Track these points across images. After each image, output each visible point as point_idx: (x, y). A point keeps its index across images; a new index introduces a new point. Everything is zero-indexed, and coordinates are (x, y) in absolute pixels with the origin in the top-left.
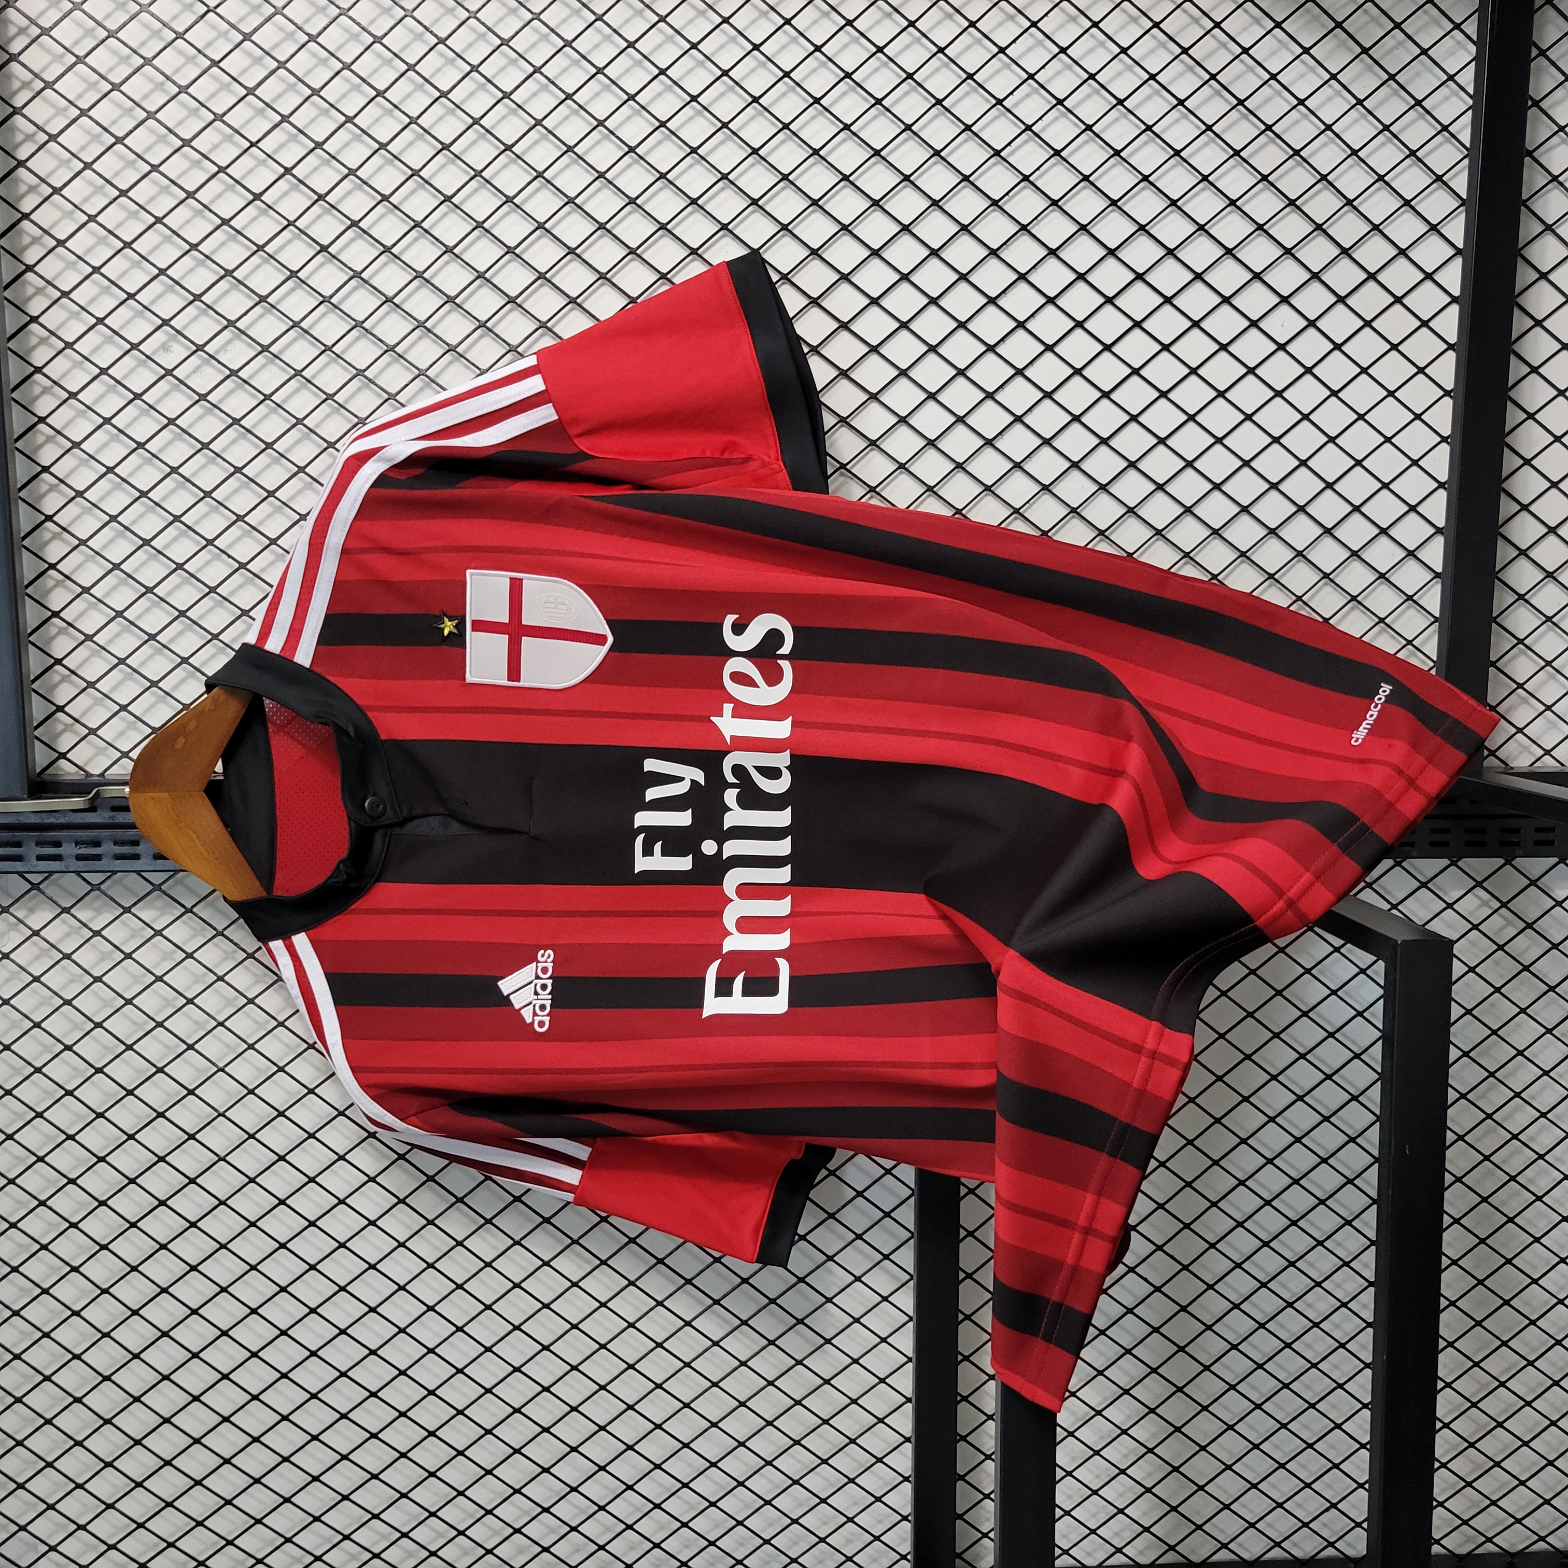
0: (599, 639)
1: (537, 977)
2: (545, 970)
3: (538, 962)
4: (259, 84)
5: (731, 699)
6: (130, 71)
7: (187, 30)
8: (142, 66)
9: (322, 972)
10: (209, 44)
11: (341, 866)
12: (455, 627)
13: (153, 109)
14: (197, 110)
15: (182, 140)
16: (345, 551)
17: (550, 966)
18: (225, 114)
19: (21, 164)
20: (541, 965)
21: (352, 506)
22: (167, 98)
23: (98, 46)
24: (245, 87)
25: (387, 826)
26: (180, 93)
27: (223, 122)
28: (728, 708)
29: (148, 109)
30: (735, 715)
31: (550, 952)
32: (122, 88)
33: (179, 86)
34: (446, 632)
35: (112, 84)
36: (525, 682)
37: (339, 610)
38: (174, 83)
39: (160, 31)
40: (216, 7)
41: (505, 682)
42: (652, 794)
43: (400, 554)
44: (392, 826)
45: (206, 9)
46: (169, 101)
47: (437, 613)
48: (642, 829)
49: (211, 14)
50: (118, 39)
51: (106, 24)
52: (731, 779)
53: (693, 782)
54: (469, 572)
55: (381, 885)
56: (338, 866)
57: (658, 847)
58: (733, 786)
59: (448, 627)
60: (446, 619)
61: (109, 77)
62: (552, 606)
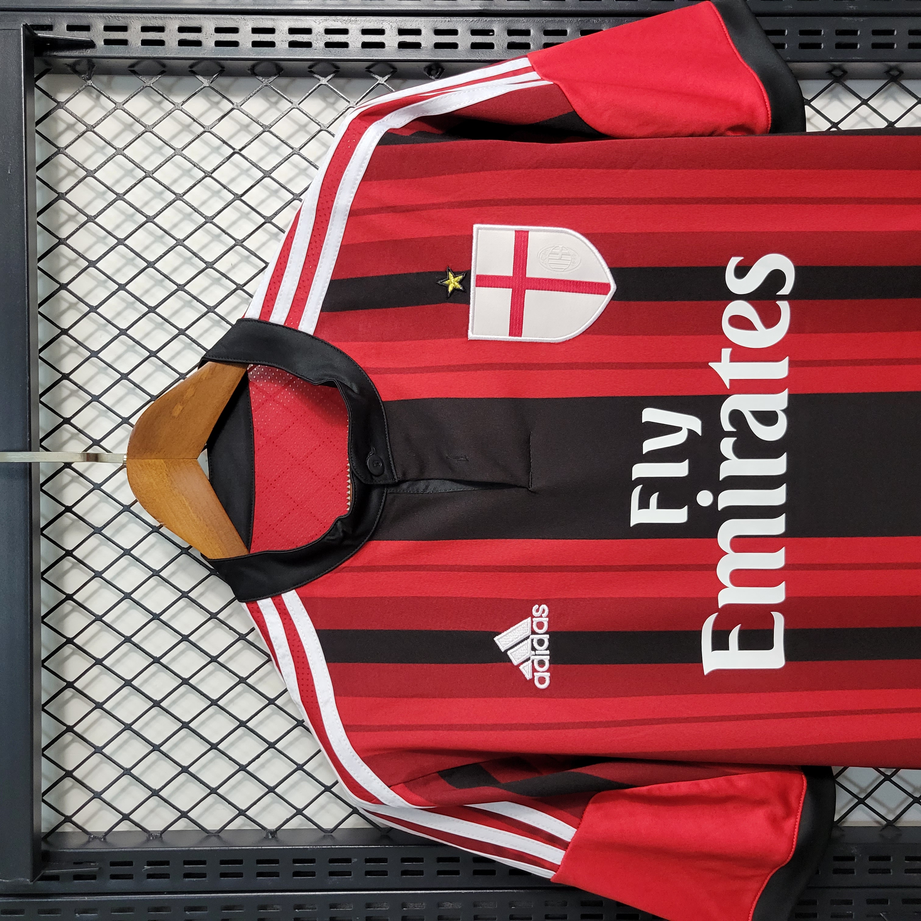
0: (602, 288)
1: (533, 632)
2: (540, 625)
3: (533, 617)
4: (276, 214)
5: (729, 344)
6: (164, 204)
7: (215, 170)
8: (174, 201)
9: (313, 629)
10: (233, 180)
11: (339, 523)
12: (460, 282)
13: (182, 237)
14: (219, 236)
15: (205, 262)
16: (353, 213)
17: (545, 620)
18: (244, 240)
19: (63, 287)
20: (536, 620)
21: (361, 166)
22: (195, 227)
23: (136, 184)
24: (263, 217)
25: (383, 486)
26: (206, 223)
27: (243, 246)
28: (726, 353)
29: (178, 237)
30: (734, 358)
31: (544, 606)
32: (156, 220)
33: (205, 217)
34: (450, 289)
35: (146, 216)
36: (526, 337)
37: (344, 275)
38: (201, 214)
39: (190, 170)
40: (241, 150)
41: (506, 337)
42: (649, 445)
43: (408, 211)
44: (388, 486)
45: (232, 151)
46: (196, 230)
47: (442, 270)
48: (640, 480)
49: (236, 156)
50: (154, 178)
51: (143, 165)
52: (727, 426)
53: (691, 432)
54: (476, 226)
55: (374, 543)
56: (335, 524)
57: (654, 499)
58: (729, 434)
59: (453, 282)
60: (451, 275)
61: (144, 210)
62: (557, 257)
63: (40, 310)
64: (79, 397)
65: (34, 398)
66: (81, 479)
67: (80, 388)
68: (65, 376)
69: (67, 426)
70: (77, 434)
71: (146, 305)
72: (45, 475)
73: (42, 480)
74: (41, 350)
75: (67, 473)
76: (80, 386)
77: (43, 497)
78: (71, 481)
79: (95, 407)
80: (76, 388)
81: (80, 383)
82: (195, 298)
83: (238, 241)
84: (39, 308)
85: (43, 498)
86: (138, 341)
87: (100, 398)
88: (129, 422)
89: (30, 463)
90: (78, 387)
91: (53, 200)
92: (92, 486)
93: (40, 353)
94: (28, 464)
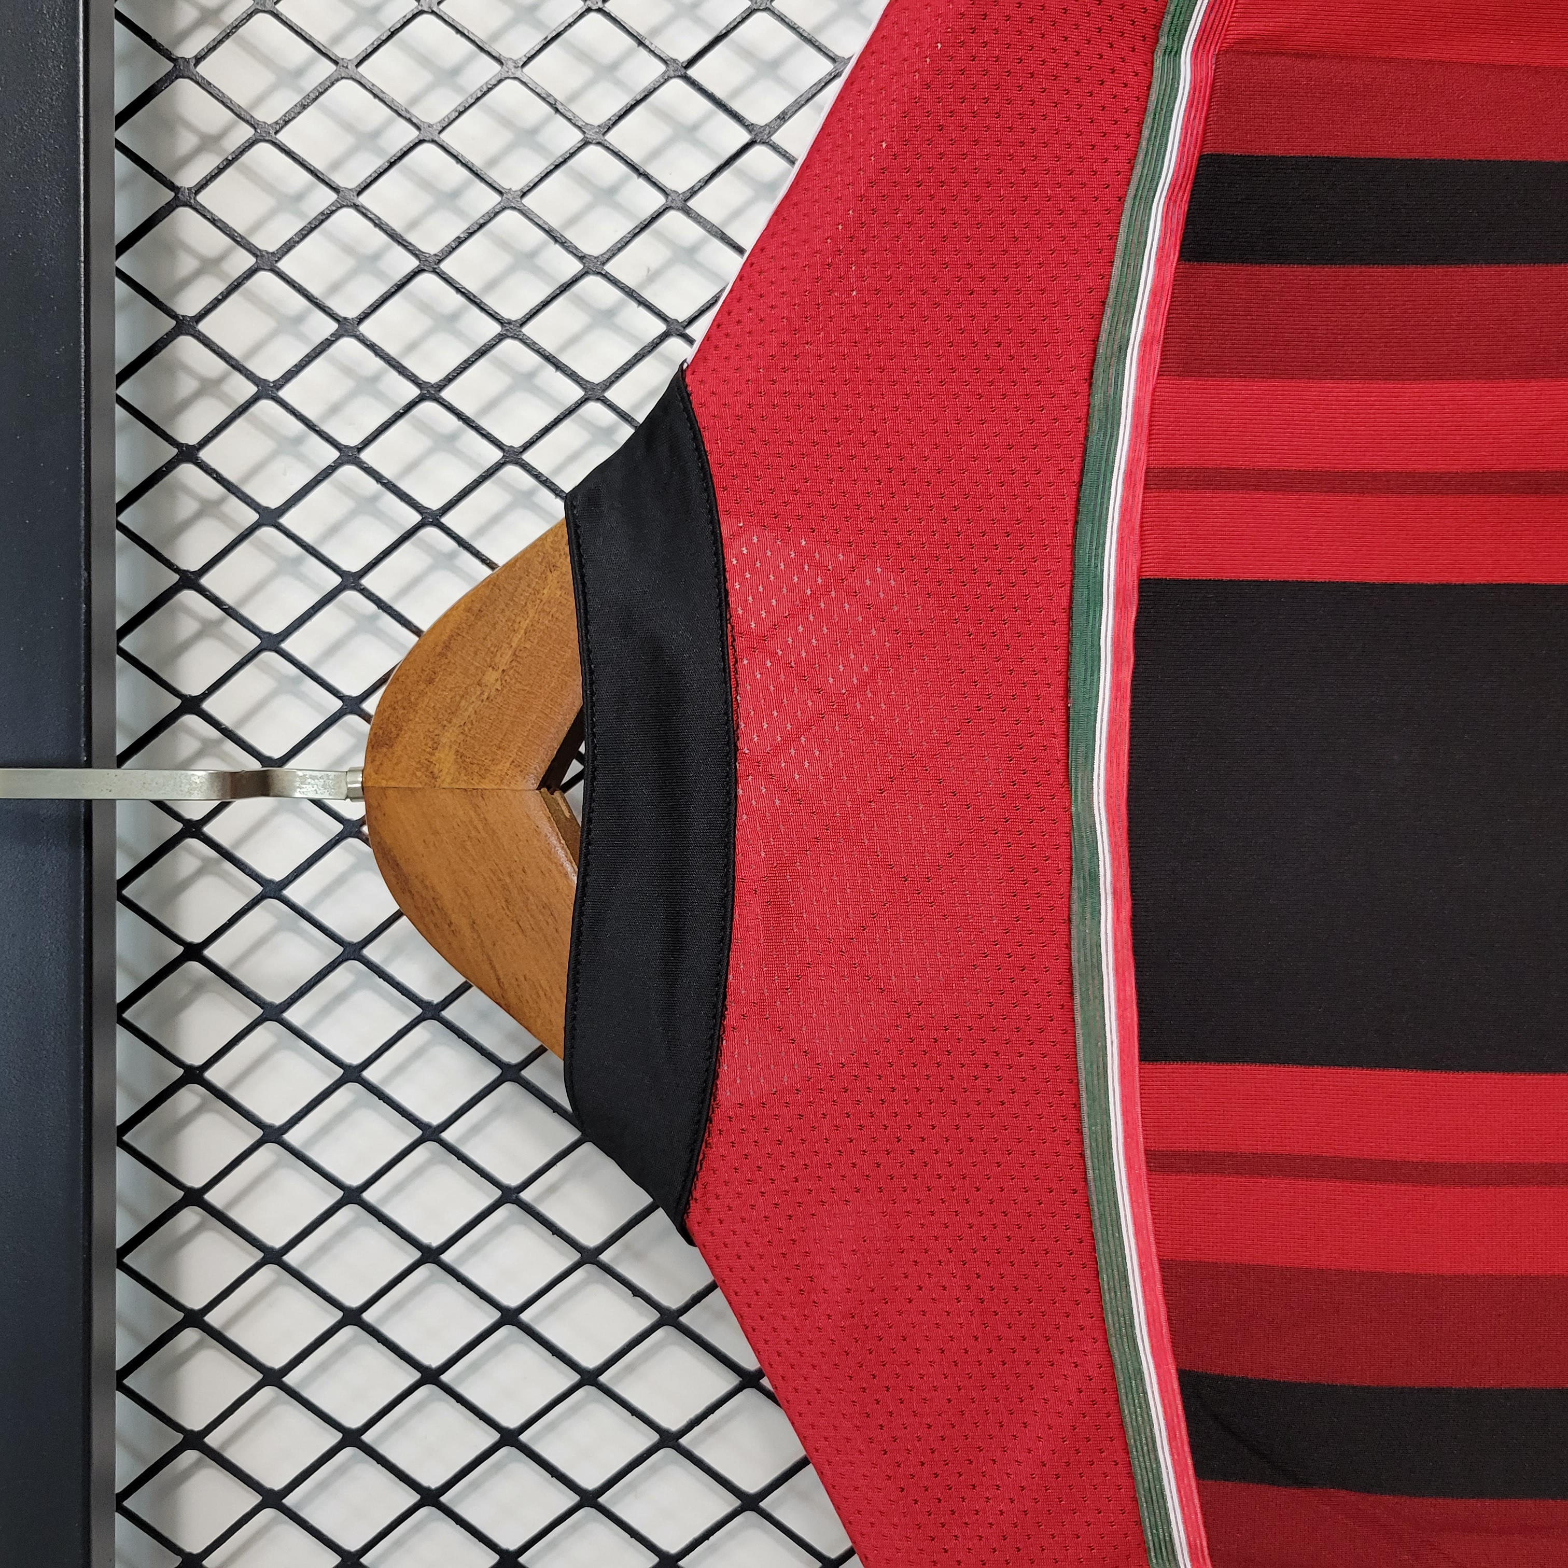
63: (123, 391)
64: (225, 639)
65: (101, 639)
66: (228, 866)
67: (230, 612)
68: (189, 578)
69: (190, 720)
70: (218, 742)
71: (414, 379)
72: (130, 853)
73: (122, 868)
74: (122, 506)
75: (191, 851)
76: (230, 608)
77: (124, 917)
78: (200, 872)
79: (267, 668)
80: (216, 612)
81: (229, 599)
82: (549, 359)
83: (674, 196)
84: (118, 386)
85: (124, 919)
86: (389, 482)
87: (283, 640)
88: (362, 710)
89: (89, 803)
90: (223, 610)
91: (161, 79)
92: (258, 889)
93: (118, 514)
94: (82, 804)
